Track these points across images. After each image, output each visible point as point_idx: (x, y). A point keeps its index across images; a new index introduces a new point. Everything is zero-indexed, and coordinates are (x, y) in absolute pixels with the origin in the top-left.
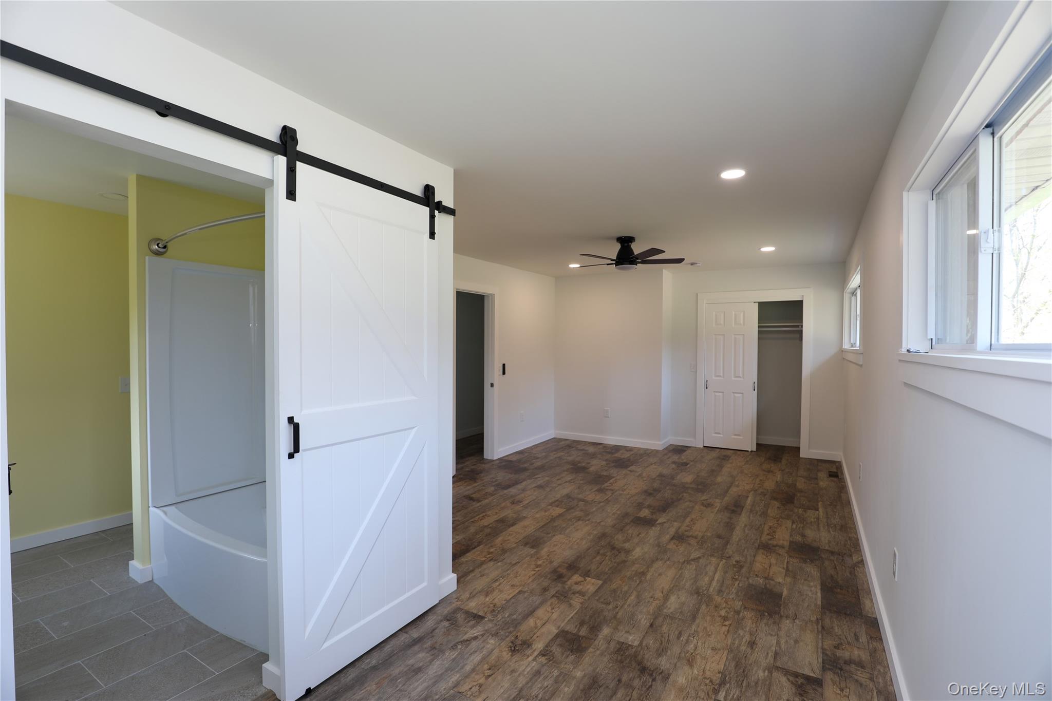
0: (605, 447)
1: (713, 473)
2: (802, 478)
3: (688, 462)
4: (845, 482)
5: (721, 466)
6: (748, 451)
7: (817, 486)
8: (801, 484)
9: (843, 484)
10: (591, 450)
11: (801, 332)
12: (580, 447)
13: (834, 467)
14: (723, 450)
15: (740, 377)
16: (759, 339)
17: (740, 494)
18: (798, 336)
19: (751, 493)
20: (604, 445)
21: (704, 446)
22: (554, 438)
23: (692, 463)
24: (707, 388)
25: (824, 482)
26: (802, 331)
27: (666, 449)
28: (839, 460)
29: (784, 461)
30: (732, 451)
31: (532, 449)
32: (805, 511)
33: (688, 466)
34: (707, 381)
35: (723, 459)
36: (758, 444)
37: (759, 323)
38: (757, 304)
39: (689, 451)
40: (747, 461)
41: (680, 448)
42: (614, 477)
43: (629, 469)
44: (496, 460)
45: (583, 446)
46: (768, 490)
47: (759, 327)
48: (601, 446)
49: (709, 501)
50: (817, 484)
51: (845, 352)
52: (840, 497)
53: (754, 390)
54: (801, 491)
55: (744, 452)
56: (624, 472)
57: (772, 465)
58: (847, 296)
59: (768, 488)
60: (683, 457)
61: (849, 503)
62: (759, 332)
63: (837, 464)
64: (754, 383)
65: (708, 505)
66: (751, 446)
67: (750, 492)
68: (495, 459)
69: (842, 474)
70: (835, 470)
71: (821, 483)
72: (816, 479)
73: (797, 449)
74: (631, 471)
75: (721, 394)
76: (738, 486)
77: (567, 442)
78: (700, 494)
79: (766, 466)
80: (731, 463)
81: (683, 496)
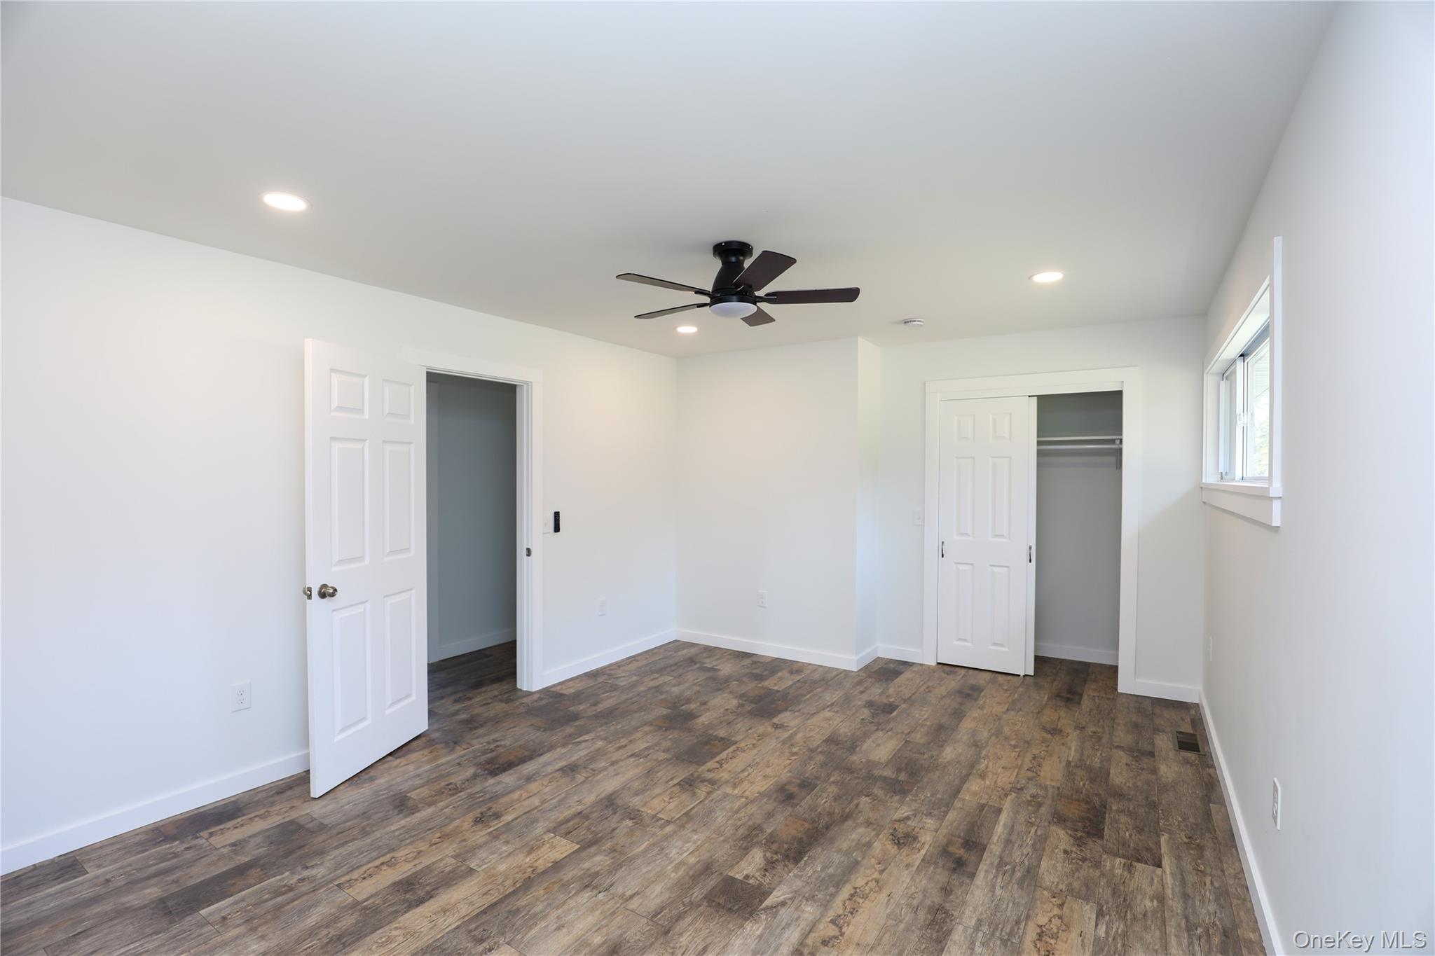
0: (755, 663)
1: (940, 733)
2: (1122, 753)
3: (897, 703)
4: (1213, 767)
5: (959, 715)
6: (1019, 675)
7: (1154, 777)
8: (1119, 776)
9: (1211, 771)
10: (727, 668)
11: (1119, 453)
12: (709, 663)
13: (1188, 720)
14: (971, 672)
15: (1002, 536)
16: (1039, 465)
17: (983, 801)
18: (1112, 459)
19: (1009, 797)
20: (754, 659)
21: (939, 663)
22: (676, 641)
23: (904, 706)
24: (943, 556)
25: (1171, 767)
26: (1120, 451)
27: (866, 668)
28: (1196, 701)
29: (1086, 703)
30: (987, 675)
31: (619, 667)
32: (1129, 868)
33: (895, 713)
34: (943, 543)
35: (968, 696)
36: (1038, 659)
37: (1038, 436)
38: (1036, 398)
39: (907, 675)
40: (1014, 703)
41: (892, 666)
42: (735, 743)
43: (775, 720)
44: (535, 693)
45: (717, 660)
46: (1046, 788)
47: (1039, 443)
48: (748, 661)
49: (909, 823)
50: (1154, 771)
51: (1210, 490)
52: (1208, 815)
53: (1030, 561)
54: (1119, 795)
55: (1010, 677)
56: (761, 729)
57: (1062, 714)
58: (1210, 381)
59: (1048, 783)
60: (891, 690)
61: (1230, 840)
62: (1040, 454)
63: (1193, 712)
64: (1030, 548)
65: (904, 840)
66: (1025, 666)
67: (1006, 795)
68: (533, 690)
69: (1206, 740)
70: (1190, 731)
71: (1163, 769)
72: (1152, 754)
73: (1114, 670)
74: (776, 726)
75: (968, 568)
76: (983, 776)
77: (694, 651)
78: (896, 798)
79: (1049, 716)
80: (981, 708)
81: (857, 805)
